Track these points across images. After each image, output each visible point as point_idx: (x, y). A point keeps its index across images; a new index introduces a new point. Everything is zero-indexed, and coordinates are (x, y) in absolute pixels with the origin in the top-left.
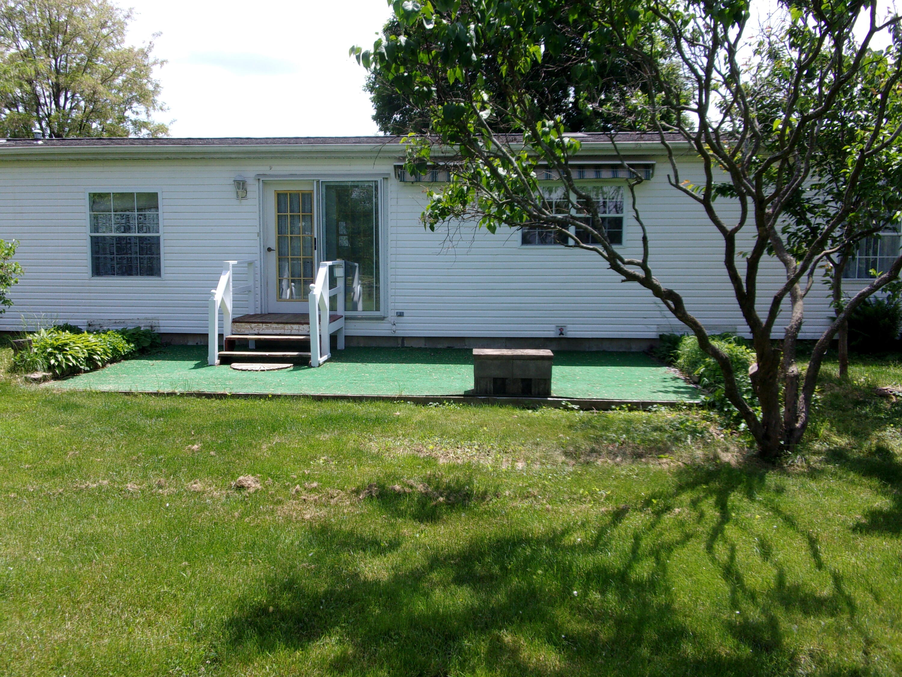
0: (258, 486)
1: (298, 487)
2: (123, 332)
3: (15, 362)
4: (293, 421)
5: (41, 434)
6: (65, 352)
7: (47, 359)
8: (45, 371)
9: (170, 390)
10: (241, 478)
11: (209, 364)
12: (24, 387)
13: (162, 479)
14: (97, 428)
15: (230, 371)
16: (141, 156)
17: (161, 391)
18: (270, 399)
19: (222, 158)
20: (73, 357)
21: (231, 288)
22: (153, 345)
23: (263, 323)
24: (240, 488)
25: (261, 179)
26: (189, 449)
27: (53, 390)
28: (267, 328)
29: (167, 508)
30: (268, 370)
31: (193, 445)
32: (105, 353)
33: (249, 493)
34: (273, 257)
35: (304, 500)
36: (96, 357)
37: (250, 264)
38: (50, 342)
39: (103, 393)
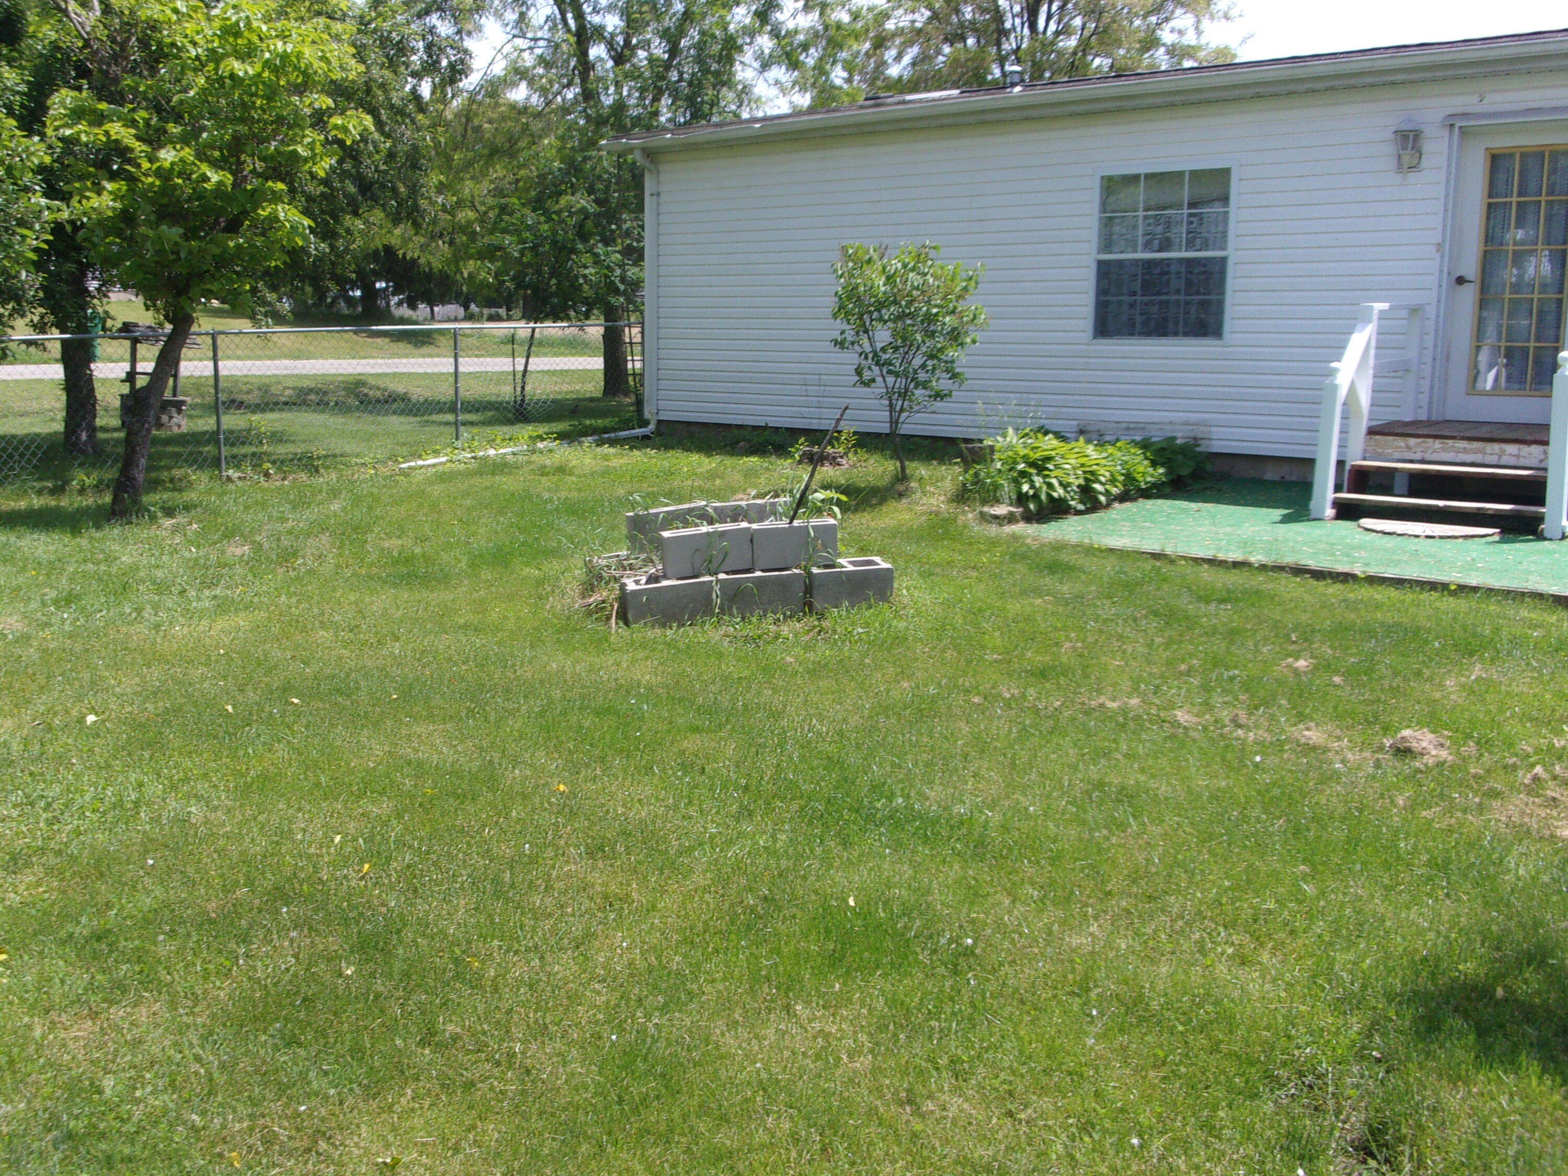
0: (1444, 754)
1: (1538, 769)
2: (1145, 445)
3: (964, 485)
4: (1516, 642)
5: (1014, 607)
6: (1046, 473)
7: (1017, 482)
8: (1011, 505)
9: (1237, 556)
10: (1406, 733)
11: (1312, 516)
12: (977, 528)
13: (1240, 712)
14: (1107, 610)
15: (1359, 533)
16: (1205, 96)
17: (1221, 556)
18: (1453, 593)
19: (1373, 85)
20: (1061, 484)
21: (1371, 362)
22: (1199, 475)
23: (1435, 437)
24: (1403, 752)
25: (1458, 124)
26: (1289, 666)
27: (1027, 537)
28: (1444, 450)
29: (1256, 765)
30: (1441, 537)
31: (1296, 660)
32: (1113, 481)
33: (1426, 765)
34: (1469, 295)
35: (1554, 799)
36: (1097, 486)
37: (1415, 311)
38: (1023, 452)
39: (1112, 550)
